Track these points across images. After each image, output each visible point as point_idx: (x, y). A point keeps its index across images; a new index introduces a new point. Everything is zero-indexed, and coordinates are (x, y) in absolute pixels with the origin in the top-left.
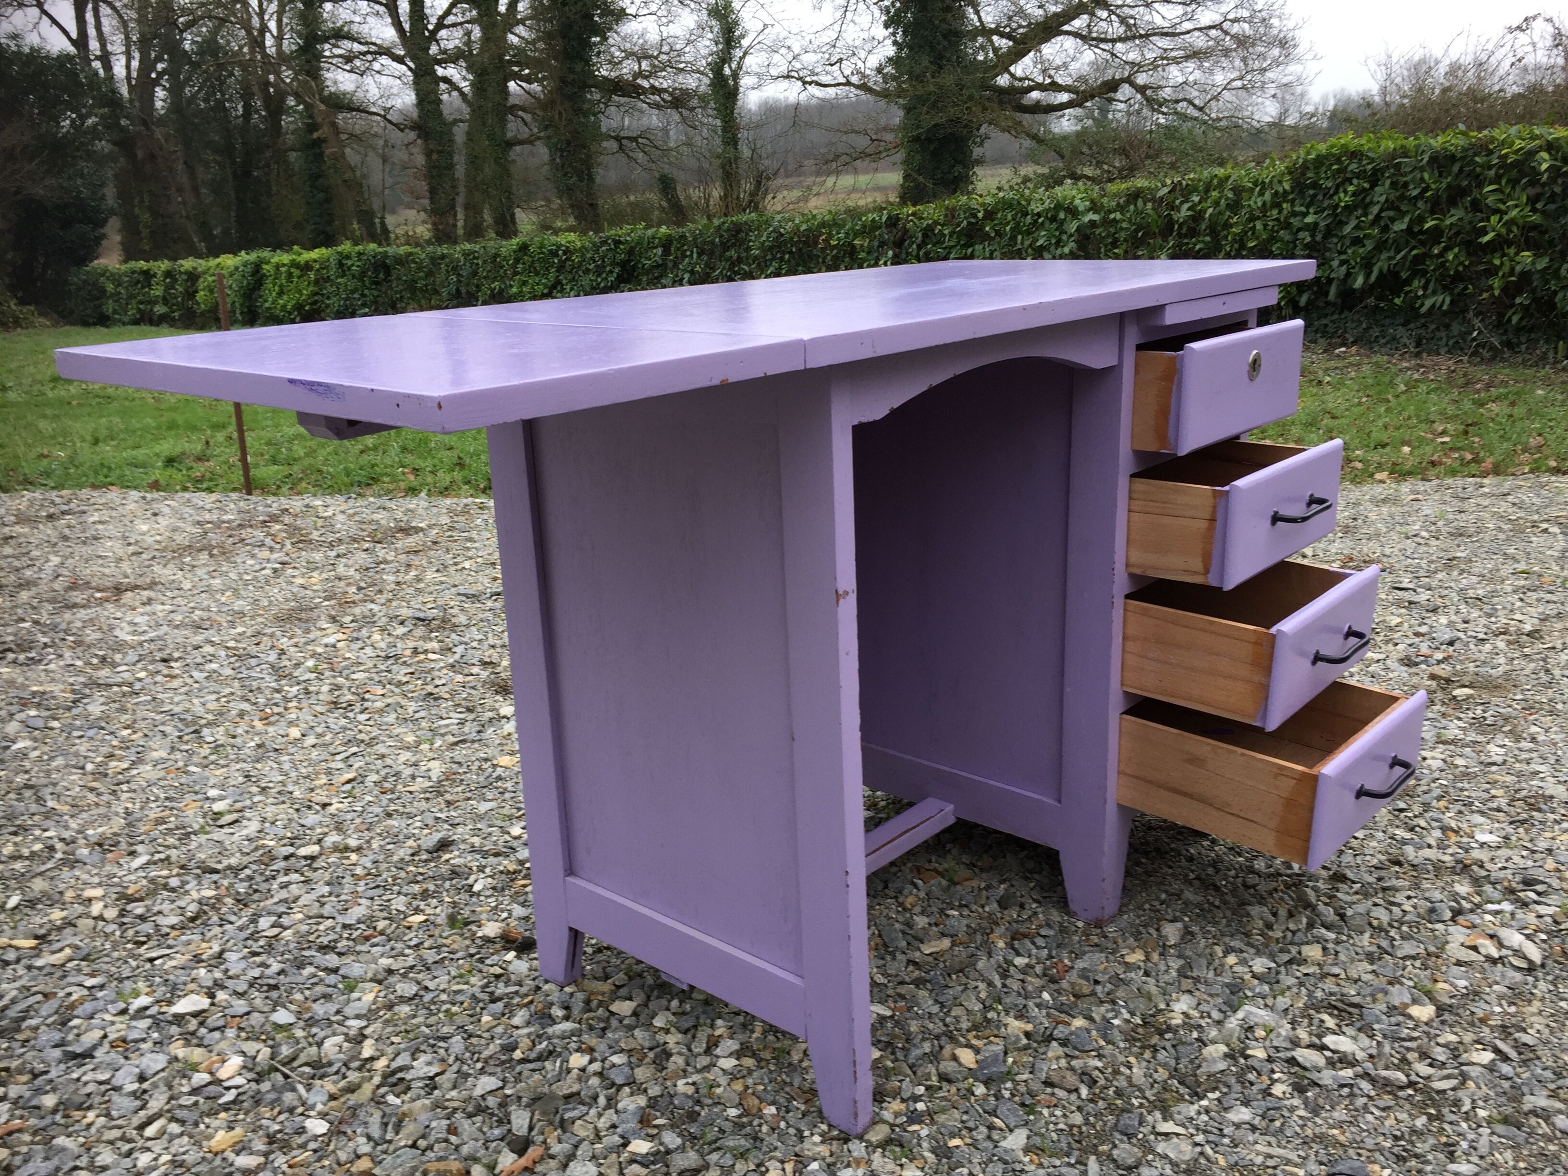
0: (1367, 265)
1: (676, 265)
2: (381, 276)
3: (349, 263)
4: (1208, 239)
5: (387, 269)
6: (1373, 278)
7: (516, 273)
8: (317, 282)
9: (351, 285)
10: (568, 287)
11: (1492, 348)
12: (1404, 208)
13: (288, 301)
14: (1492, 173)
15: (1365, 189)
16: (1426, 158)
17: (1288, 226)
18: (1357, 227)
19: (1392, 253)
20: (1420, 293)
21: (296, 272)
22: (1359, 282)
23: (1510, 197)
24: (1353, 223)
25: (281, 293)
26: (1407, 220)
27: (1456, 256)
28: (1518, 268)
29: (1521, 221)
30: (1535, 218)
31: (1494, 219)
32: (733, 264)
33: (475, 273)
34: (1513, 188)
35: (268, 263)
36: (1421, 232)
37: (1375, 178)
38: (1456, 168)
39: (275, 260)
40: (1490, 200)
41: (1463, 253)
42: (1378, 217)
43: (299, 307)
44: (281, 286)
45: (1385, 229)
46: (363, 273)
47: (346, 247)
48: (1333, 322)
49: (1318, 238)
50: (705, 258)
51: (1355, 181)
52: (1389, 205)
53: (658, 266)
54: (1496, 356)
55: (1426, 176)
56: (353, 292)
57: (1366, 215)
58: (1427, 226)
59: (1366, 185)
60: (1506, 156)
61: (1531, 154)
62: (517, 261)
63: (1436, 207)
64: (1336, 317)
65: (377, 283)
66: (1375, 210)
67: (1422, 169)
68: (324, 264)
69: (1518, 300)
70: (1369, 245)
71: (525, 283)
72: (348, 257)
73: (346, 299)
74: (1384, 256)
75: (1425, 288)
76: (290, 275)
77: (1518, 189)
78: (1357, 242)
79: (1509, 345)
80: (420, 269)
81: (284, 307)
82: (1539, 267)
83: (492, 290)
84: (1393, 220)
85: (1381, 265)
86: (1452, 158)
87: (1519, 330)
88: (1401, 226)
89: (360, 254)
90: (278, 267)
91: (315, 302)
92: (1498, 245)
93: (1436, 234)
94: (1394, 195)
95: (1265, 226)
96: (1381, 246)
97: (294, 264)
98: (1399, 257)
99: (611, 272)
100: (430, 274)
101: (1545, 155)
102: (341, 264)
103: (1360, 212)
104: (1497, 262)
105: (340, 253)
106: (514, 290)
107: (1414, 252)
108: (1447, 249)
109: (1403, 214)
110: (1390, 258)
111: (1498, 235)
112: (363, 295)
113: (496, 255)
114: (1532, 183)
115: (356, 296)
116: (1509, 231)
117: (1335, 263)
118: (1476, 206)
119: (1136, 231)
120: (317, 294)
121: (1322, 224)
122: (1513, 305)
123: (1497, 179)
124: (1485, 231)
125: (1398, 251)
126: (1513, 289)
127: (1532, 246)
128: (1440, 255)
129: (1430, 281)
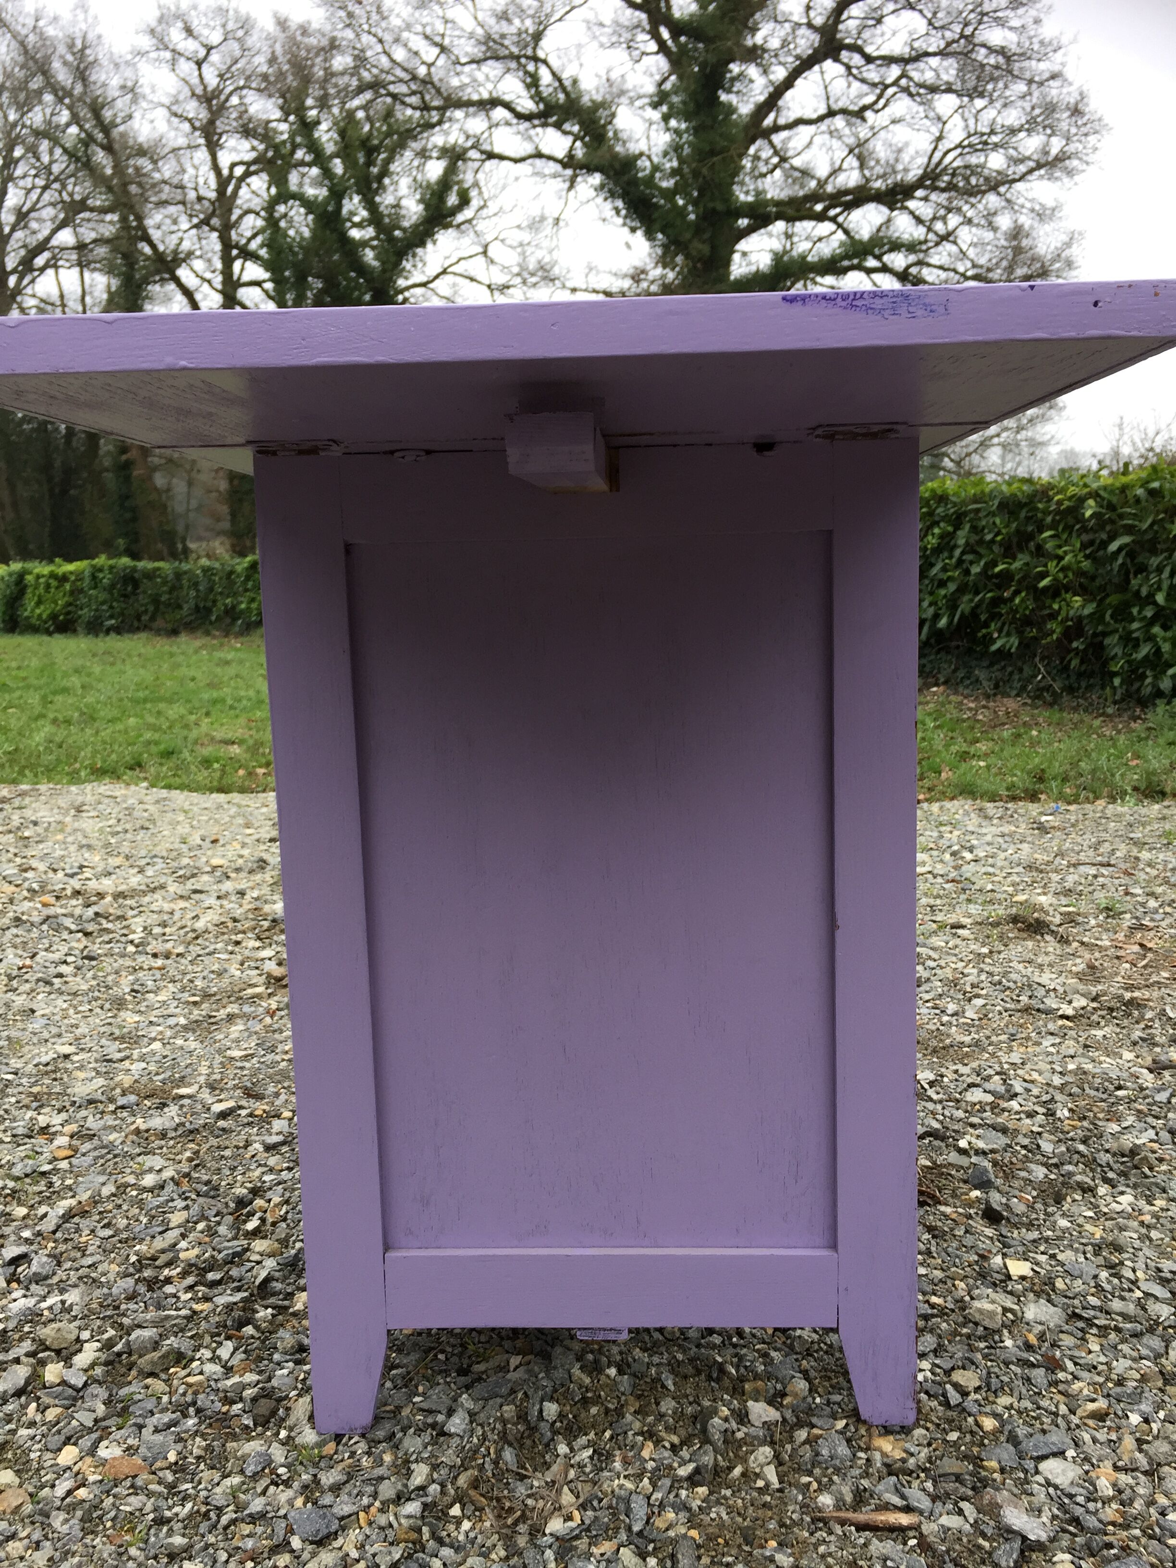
0: (953, 605)
2: (130, 588)
3: (101, 575)
5: (136, 583)
6: (956, 619)
7: (246, 590)
8: (72, 593)
9: (103, 596)
11: (1054, 693)
12: (982, 551)
13: (43, 611)
14: (1049, 519)
15: (949, 534)
16: (996, 502)
18: (944, 569)
19: (970, 597)
20: (996, 635)
21: (54, 583)
22: (943, 622)
23: (1066, 543)
24: (939, 566)
25: (39, 603)
26: (982, 563)
27: (1022, 601)
28: (1072, 613)
29: (1075, 567)
30: (1086, 565)
31: (1052, 565)
33: (211, 589)
34: (1070, 533)
35: (30, 573)
36: (993, 576)
37: (957, 521)
38: (1023, 514)
39: (36, 571)
40: (1049, 546)
41: (1031, 597)
42: (960, 561)
43: (54, 617)
44: (40, 596)
45: (967, 572)
46: (113, 586)
47: (101, 560)
48: (931, 662)
51: (942, 525)
52: (969, 548)
54: (1054, 702)
55: (998, 521)
56: (103, 603)
57: (951, 557)
58: (997, 570)
59: (950, 529)
60: (1059, 502)
61: (1081, 501)
62: (248, 578)
63: (1009, 553)
64: (932, 657)
65: (125, 596)
66: (957, 553)
67: (994, 515)
68: (79, 576)
69: (1075, 645)
70: (952, 587)
71: (253, 600)
72: (101, 570)
73: (96, 610)
74: (966, 598)
75: (1000, 631)
76: (48, 586)
77: (1074, 535)
78: (942, 584)
79: (1070, 690)
80: (165, 583)
81: (40, 615)
82: (1086, 612)
83: (226, 605)
84: (971, 563)
85: (965, 605)
86: (1020, 505)
87: (1080, 675)
88: (976, 569)
89: (111, 568)
90: (38, 577)
91: (68, 613)
92: (1055, 591)
93: (1006, 577)
94: (974, 538)
96: (962, 589)
97: (52, 575)
98: (977, 599)
100: (173, 589)
101: (1091, 502)
102: (94, 577)
103: (946, 554)
104: (1056, 606)
105: (94, 566)
106: (243, 606)
107: (989, 595)
108: (1017, 593)
109: (980, 556)
110: (971, 600)
111: (1055, 579)
112: (111, 607)
113: (231, 572)
114: (1084, 529)
115: (105, 607)
116: (1066, 577)
117: (925, 604)
118: (1040, 551)
120: (70, 604)
122: (1072, 649)
123: (1053, 526)
124: (1043, 575)
125: (977, 593)
126: (1069, 634)
127: (1083, 591)
128: (1011, 599)
129: (1004, 624)
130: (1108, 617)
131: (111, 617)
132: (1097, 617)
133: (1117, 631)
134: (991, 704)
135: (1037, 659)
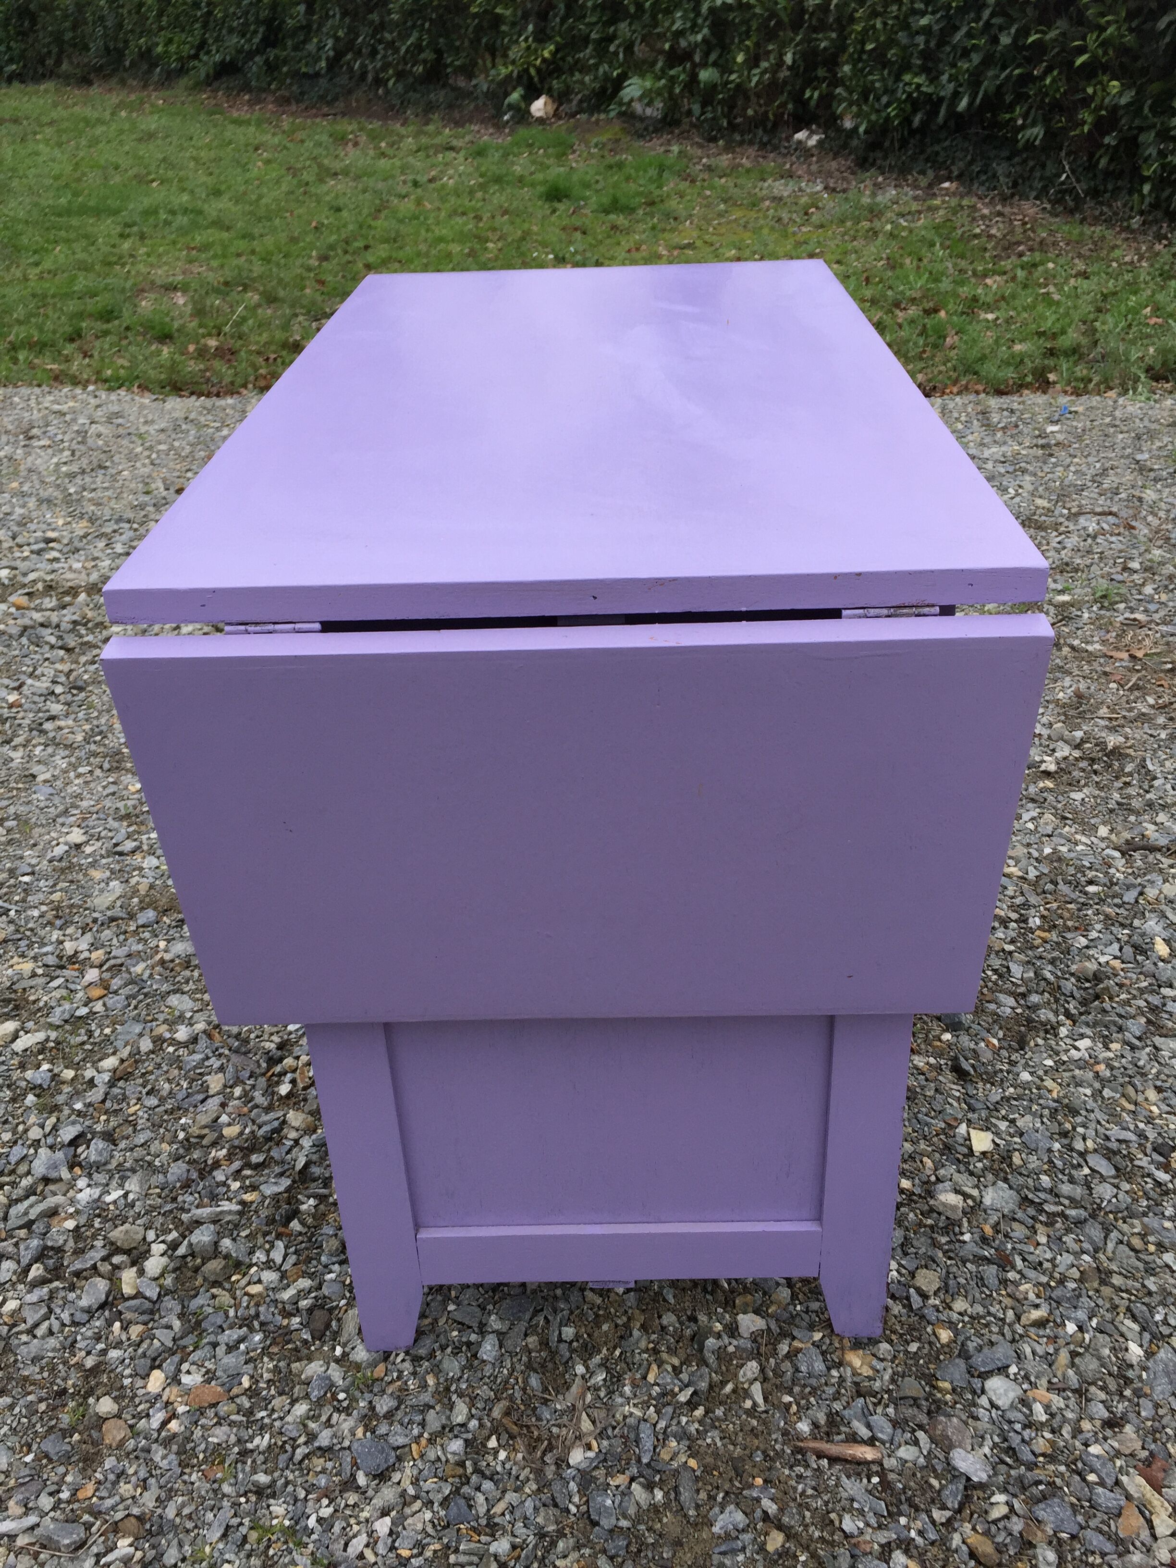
0: (975, 81)
1: (320, 26)
2: (26, 24)
4: (834, 35)
6: (978, 101)
7: (161, 29)
10: (214, 48)
11: (1076, 198)
12: (1014, 14)
17: (906, 26)
18: (969, 35)
19: (997, 72)
20: (1020, 122)
22: (964, 103)
23: (1110, 11)
24: (964, 30)
26: (1013, 30)
27: (1054, 81)
28: (1107, 100)
29: (1117, 42)
30: (1130, 40)
31: (1091, 38)
32: (376, 31)
33: (120, 26)
36: (1025, 47)
41: (1064, 77)
42: (988, 24)
45: (995, 40)
48: (945, 149)
49: (932, 44)
50: (347, 20)
53: (302, 28)
54: (1076, 208)
57: (977, 19)
58: (1030, 40)
64: (947, 143)
66: (986, 14)
69: (1107, 140)
70: (976, 58)
71: (170, 41)
74: (990, 73)
75: (1025, 117)
78: (966, 54)
79: (1094, 193)
80: (66, 17)
82: (1123, 101)
83: (139, 48)
84: (1001, 29)
85: (989, 83)
87: (1108, 174)
88: (1005, 40)
92: (1091, 71)
93: (1038, 50)
95: (885, 24)
96: (988, 61)
98: (1003, 76)
99: (255, 32)
103: (972, 15)
104: (1090, 90)
106: (160, 49)
107: (1017, 72)
108: (1049, 70)
109: (1011, 20)
110: (997, 77)
111: (1093, 56)
112: (9, 48)
116: (1105, 53)
117: (945, 78)
118: (1079, 18)
119: (770, 18)
121: (936, 28)
122: (1102, 145)
124: (1082, 50)
125: (1004, 68)
126: (1102, 126)
127: (1122, 73)
128: (1042, 78)
129: (1030, 108)
130: (1146, 110)
131: (11, 61)
132: (1135, 107)
133: (1154, 126)
134: (1007, 210)
135: (1063, 154)
